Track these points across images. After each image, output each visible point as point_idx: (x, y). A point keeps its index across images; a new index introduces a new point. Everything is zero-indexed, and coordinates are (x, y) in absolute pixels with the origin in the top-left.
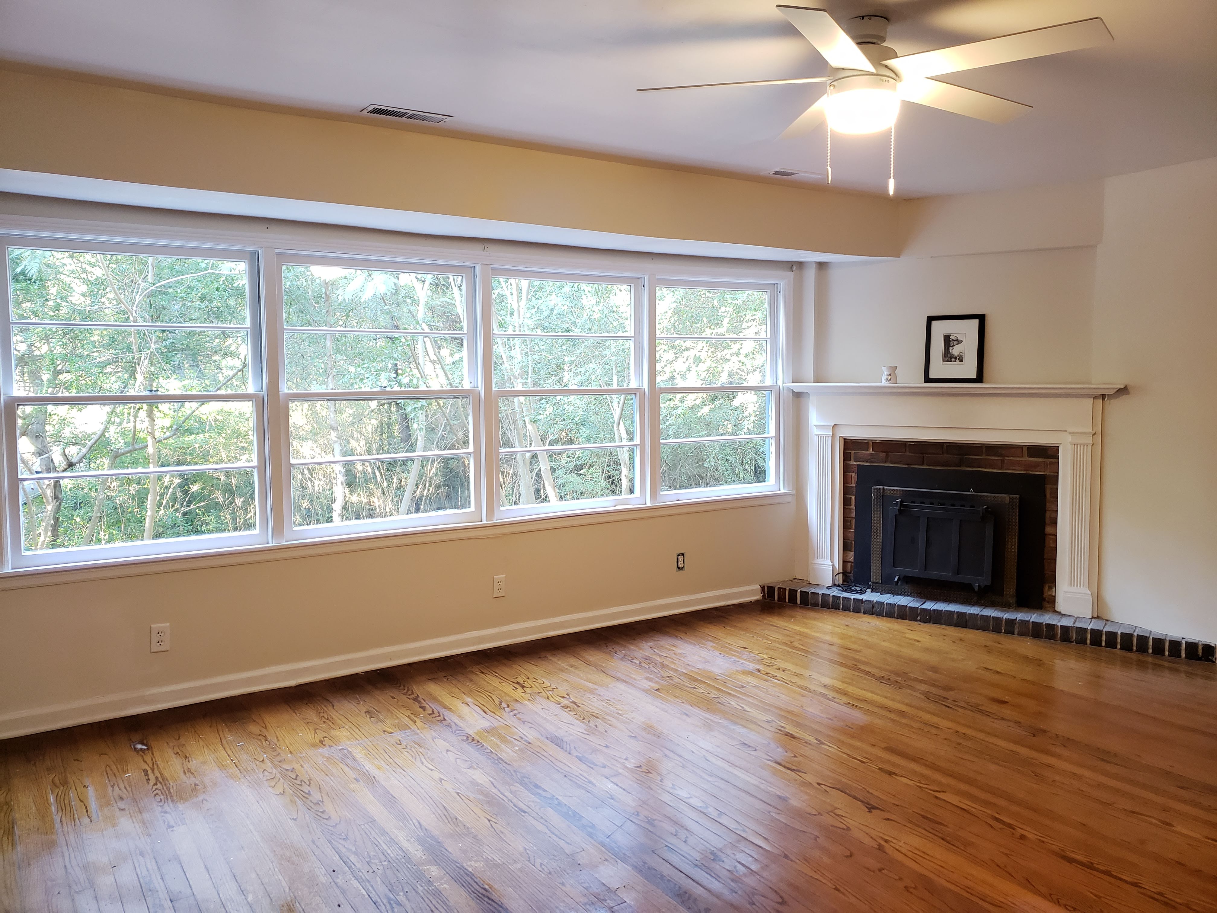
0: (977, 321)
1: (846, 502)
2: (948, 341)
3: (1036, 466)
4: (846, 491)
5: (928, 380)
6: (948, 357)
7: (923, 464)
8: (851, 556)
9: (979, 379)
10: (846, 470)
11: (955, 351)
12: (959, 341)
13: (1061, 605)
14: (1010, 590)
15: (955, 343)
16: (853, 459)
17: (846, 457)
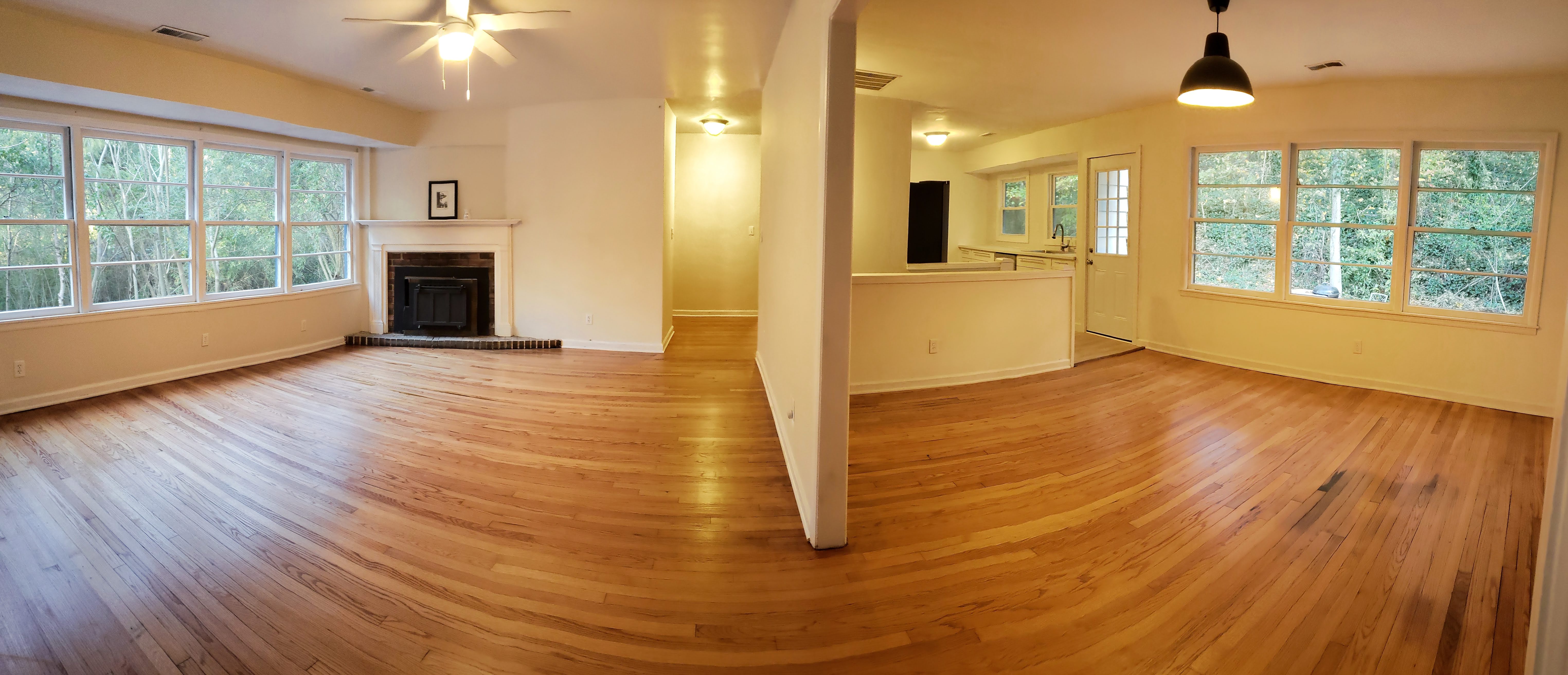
0: (454, 184)
1: (389, 288)
2: (439, 196)
3: (483, 263)
4: (389, 282)
5: (430, 218)
6: (439, 205)
7: (429, 265)
8: (392, 318)
9: (456, 217)
10: (389, 270)
11: (443, 201)
12: (444, 196)
13: (497, 333)
14: (474, 327)
15: (442, 197)
16: (392, 264)
17: (389, 263)
